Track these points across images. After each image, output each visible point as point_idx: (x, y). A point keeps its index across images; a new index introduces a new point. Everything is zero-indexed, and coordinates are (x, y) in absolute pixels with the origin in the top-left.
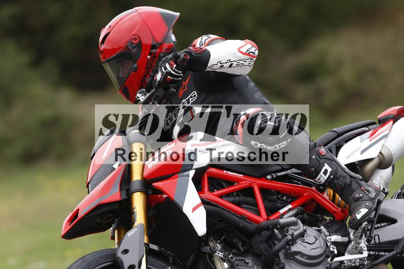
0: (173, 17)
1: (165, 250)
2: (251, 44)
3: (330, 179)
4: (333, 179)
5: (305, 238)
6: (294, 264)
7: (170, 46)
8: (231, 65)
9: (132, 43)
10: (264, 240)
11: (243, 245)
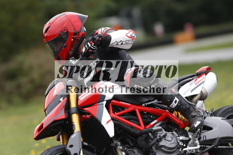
0: (84, 18)
1: (91, 145)
2: (132, 32)
3: (178, 106)
4: (180, 105)
5: (166, 138)
6: (160, 152)
7: (83, 33)
8: (122, 43)
9: (63, 32)
10: (144, 139)
11: (132, 142)
